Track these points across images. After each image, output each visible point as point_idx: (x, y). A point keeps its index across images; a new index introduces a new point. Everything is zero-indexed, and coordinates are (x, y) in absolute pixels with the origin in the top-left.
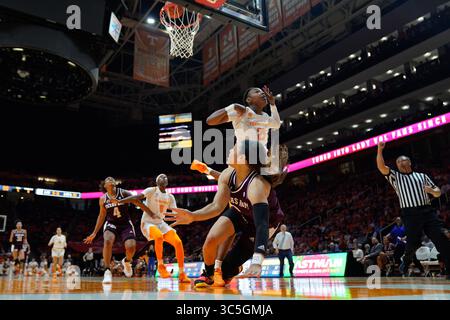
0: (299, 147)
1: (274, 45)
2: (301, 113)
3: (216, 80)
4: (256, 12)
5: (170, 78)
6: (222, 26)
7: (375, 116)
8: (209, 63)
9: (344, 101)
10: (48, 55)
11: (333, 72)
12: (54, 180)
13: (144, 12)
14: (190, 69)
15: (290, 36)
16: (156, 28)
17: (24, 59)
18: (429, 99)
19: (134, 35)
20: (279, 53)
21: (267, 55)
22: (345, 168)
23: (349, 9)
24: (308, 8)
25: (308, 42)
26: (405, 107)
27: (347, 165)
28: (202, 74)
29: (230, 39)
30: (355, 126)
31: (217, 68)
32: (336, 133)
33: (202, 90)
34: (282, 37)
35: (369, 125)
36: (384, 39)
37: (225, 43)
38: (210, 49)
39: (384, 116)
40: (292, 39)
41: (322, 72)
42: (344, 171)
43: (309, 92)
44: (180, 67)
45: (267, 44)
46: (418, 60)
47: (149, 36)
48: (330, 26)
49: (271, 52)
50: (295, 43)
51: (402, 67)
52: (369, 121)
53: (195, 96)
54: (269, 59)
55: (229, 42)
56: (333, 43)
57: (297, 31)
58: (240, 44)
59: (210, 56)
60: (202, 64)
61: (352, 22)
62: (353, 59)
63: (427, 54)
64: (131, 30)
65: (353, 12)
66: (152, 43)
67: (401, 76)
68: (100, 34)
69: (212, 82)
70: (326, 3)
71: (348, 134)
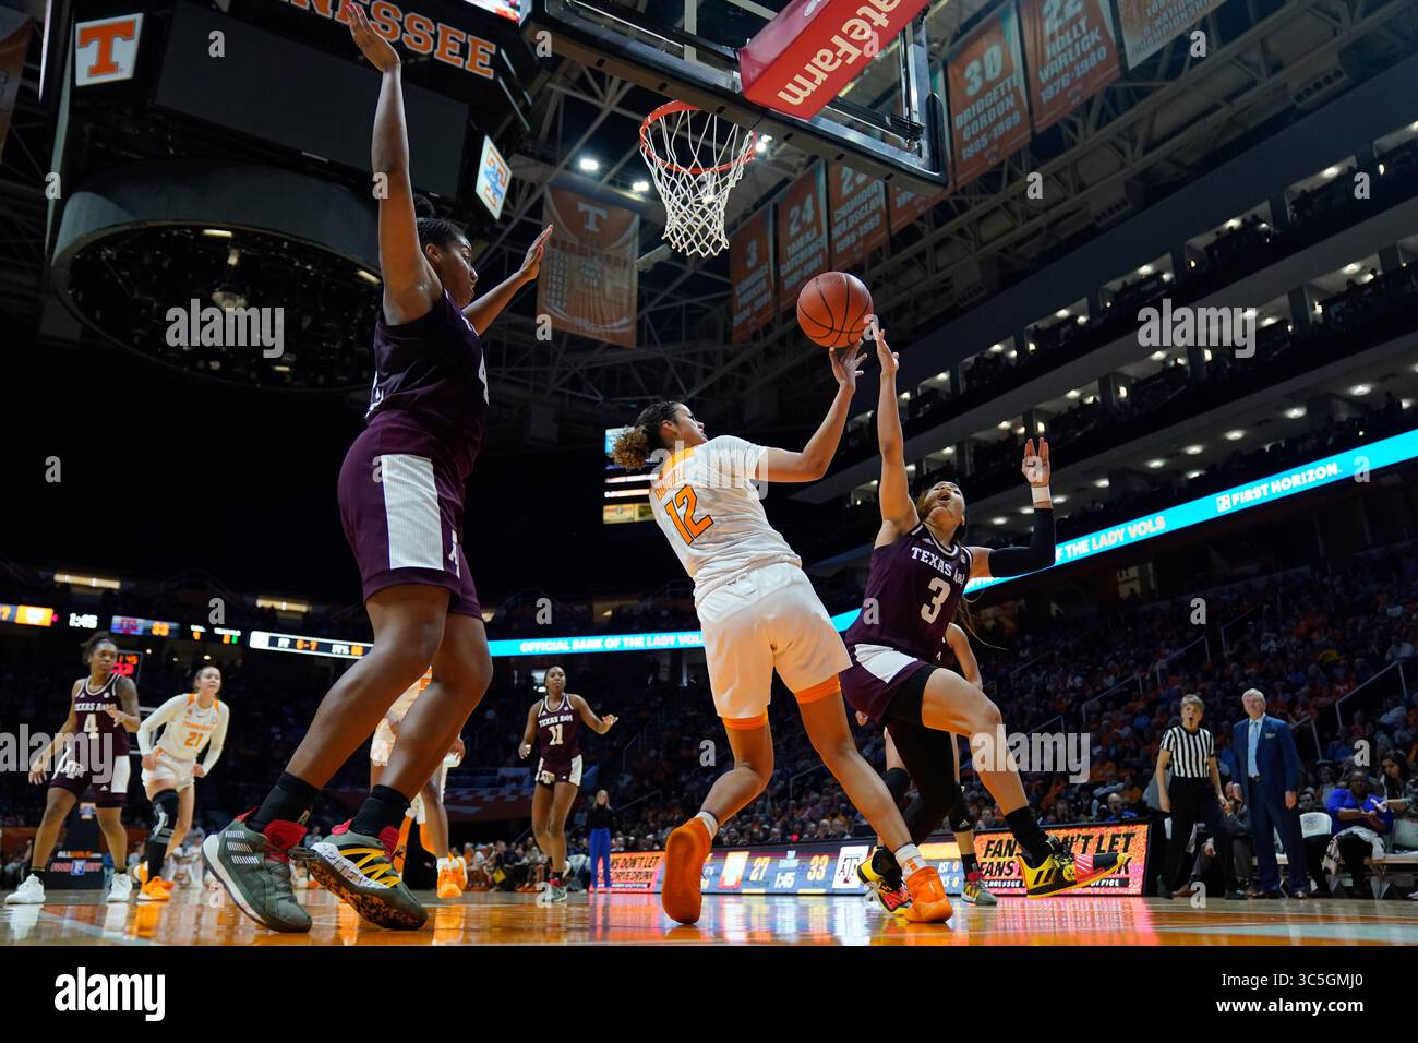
0: (1000, 521)
1: (930, 237)
2: (1005, 425)
3: (768, 328)
4: (912, 132)
5: (640, 323)
6: (785, 182)
7: (1211, 436)
8: (747, 283)
9: (1123, 392)
10: (301, 250)
11: (1092, 311)
12: (303, 608)
13: (569, 140)
14: (695, 301)
15: (974, 211)
16: (602, 185)
17: (233, 260)
18: (1361, 390)
19: (541, 202)
20: (942, 259)
21: (908, 263)
22: (1129, 582)
23: (1134, 142)
24: (1026, 134)
25: (1023, 229)
26: (1296, 413)
27: (1133, 572)
28: (730, 313)
29: (808, 217)
30: (1156, 464)
31: (768, 296)
32: (1104, 483)
33: (727, 359)
34: (953, 216)
35: (1194, 462)
36: (1234, 223)
37: (794, 230)
38: (753, 245)
39: (1235, 435)
40: (981, 219)
41: (1063, 313)
42: (1124, 591)
43: (1029, 369)
44: (668, 292)
45: (909, 234)
46: (1326, 281)
47: (582, 207)
48: (1082, 188)
49: (921, 256)
50: (987, 231)
51: (1284, 300)
52: (1195, 450)
53: (707, 373)
54: (916, 273)
55: (805, 228)
56: (1091, 233)
57: (991, 201)
58: (836, 233)
59: (751, 264)
60: (729, 287)
61: (1145, 175)
62: (1150, 278)
63: (1352, 268)
64: (532, 188)
65: (1148, 149)
66: (592, 226)
67: (1281, 325)
68: (452, 195)
69: (755, 337)
70: (1073, 127)
71: (1137, 486)
